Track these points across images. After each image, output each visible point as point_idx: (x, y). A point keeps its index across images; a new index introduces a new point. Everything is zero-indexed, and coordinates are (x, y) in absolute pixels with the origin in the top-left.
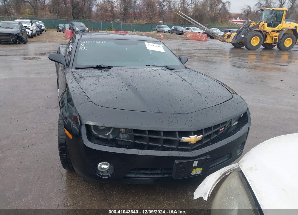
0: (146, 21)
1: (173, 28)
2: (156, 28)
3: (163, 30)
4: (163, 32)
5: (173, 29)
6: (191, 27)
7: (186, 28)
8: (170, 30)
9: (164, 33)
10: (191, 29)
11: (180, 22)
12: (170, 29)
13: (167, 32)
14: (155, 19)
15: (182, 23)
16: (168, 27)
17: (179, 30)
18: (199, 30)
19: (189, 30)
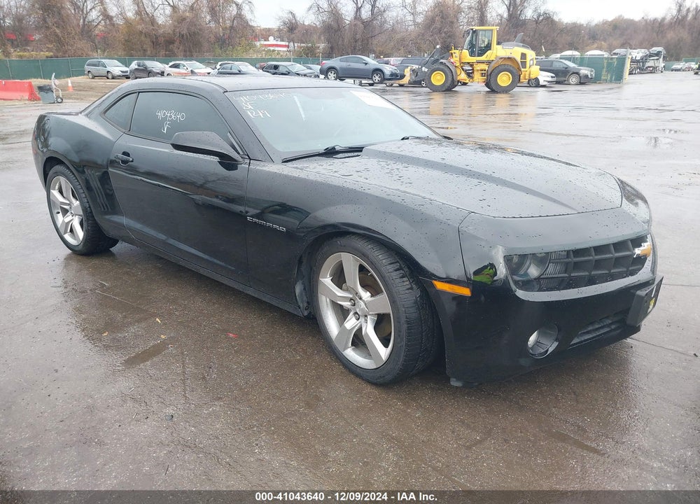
0: (49, 50)
1: (134, 65)
2: (87, 68)
3: (108, 72)
4: (110, 77)
5: (136, 69)
6: (182, 62)
7: (171, 64)
8: (127, 72)
9: (113, 78)
10: (184, 66)
11: (145, 51)
12: (125, 69)
13: (120, 76)
14: (72, 46)
15: (149, 52)
16: (120, 64)
17: (154, 70)
18: (204, 67)
19: (179, 68)
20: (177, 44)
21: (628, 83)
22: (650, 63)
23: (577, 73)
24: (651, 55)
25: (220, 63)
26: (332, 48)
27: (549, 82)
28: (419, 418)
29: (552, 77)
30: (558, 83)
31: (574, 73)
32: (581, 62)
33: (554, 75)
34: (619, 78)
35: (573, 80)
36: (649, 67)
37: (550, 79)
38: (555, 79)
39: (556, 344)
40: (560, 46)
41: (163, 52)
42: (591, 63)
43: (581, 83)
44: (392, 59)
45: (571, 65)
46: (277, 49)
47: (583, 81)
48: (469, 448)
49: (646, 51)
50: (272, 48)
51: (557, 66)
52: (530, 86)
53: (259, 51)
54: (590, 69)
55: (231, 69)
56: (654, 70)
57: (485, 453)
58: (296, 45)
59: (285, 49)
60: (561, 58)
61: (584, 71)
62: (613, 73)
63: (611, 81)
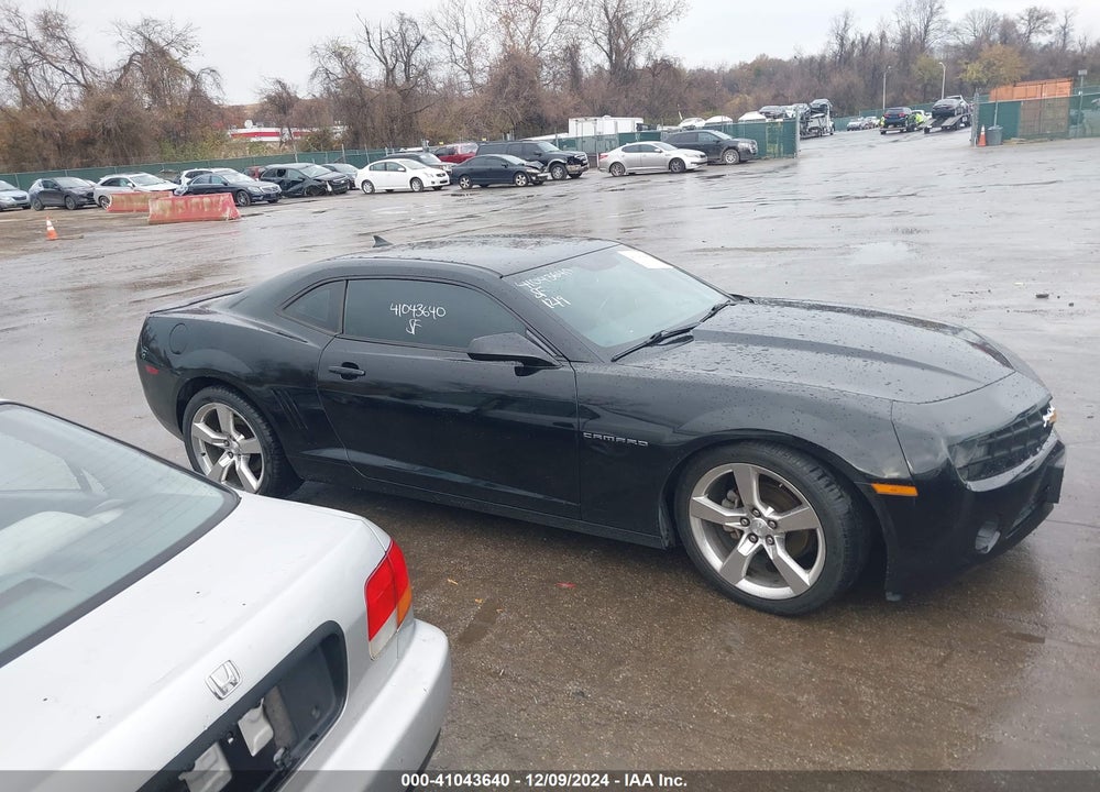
7: (103, 180)
8: (24, 198)
10: (128, 182)
13: (12, 206)
17: (74, 191)
18: (162, 180)
19: (119, 186)
20: (99, 145)
21: (804, 157)
22: (814, 123)
23: (735, 148)
24: (813, 112)
25: (186, 172)
26: (356, 134)
27: (698, 164)
28: (864, 644)
29: (702, 156)
30: (710, 163)
31: (729, 148)
32: (736, 130)
33: (703, 154)
34: (791, 150)
35: (730, 158)
36: (813, 128)
37: (698, 160)
38: (705, 159)
39: (998, 534)
40: (692, 107)
41: (76, 160)
42: (751, 131)
43: (741, 162)
44: (459, 145)
45: (725, 137)
46: (264, 139)
47: (744, 158)
48: (940, 666)
49: (806, 105)
50: (254, 139)
51: (704, 139)
52: (673, 173)
53: (237, 147)
54: (750, 141)
55: (210, 182)
56: (819, 133)
57: (962, 668)
58: (293, 130)
59: (277, 139)
60: (708, 128)
61: (744, 144)
62: (780, 143)
63: (780, 157)
